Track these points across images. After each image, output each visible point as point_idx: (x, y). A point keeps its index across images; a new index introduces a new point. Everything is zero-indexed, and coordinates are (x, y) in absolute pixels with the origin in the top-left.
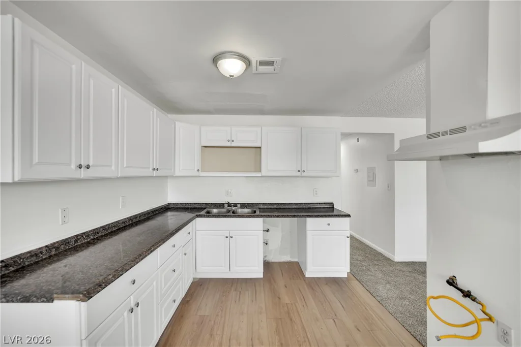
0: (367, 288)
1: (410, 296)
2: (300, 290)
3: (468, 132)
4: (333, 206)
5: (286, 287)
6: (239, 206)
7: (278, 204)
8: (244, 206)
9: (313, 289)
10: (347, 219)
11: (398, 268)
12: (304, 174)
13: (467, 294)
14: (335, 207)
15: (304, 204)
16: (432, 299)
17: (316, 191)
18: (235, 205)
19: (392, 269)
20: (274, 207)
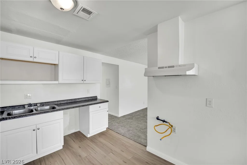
0: (116, 132)
1: (130, 129)
2: (89, 146)
3: (175, 68)
4: (97, 98)
5: (80, 148)
6: (39, 105)
7: (68, 100)
8: (43, 104)
9: (94, 142)
10: (107, 103)
11: (121, 119)
12: (85, 82)
13: (164, 121)
14: (98, 98)
15: (83, 98)
16: (156, 127)
17: (89, 91)
18: (36, 105)
19: (119, 120)
20: (65, 102)
